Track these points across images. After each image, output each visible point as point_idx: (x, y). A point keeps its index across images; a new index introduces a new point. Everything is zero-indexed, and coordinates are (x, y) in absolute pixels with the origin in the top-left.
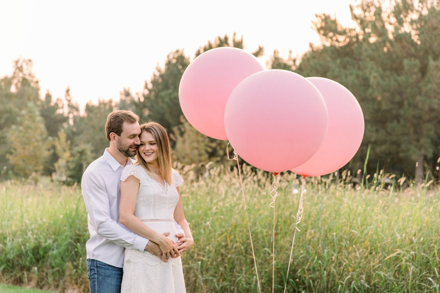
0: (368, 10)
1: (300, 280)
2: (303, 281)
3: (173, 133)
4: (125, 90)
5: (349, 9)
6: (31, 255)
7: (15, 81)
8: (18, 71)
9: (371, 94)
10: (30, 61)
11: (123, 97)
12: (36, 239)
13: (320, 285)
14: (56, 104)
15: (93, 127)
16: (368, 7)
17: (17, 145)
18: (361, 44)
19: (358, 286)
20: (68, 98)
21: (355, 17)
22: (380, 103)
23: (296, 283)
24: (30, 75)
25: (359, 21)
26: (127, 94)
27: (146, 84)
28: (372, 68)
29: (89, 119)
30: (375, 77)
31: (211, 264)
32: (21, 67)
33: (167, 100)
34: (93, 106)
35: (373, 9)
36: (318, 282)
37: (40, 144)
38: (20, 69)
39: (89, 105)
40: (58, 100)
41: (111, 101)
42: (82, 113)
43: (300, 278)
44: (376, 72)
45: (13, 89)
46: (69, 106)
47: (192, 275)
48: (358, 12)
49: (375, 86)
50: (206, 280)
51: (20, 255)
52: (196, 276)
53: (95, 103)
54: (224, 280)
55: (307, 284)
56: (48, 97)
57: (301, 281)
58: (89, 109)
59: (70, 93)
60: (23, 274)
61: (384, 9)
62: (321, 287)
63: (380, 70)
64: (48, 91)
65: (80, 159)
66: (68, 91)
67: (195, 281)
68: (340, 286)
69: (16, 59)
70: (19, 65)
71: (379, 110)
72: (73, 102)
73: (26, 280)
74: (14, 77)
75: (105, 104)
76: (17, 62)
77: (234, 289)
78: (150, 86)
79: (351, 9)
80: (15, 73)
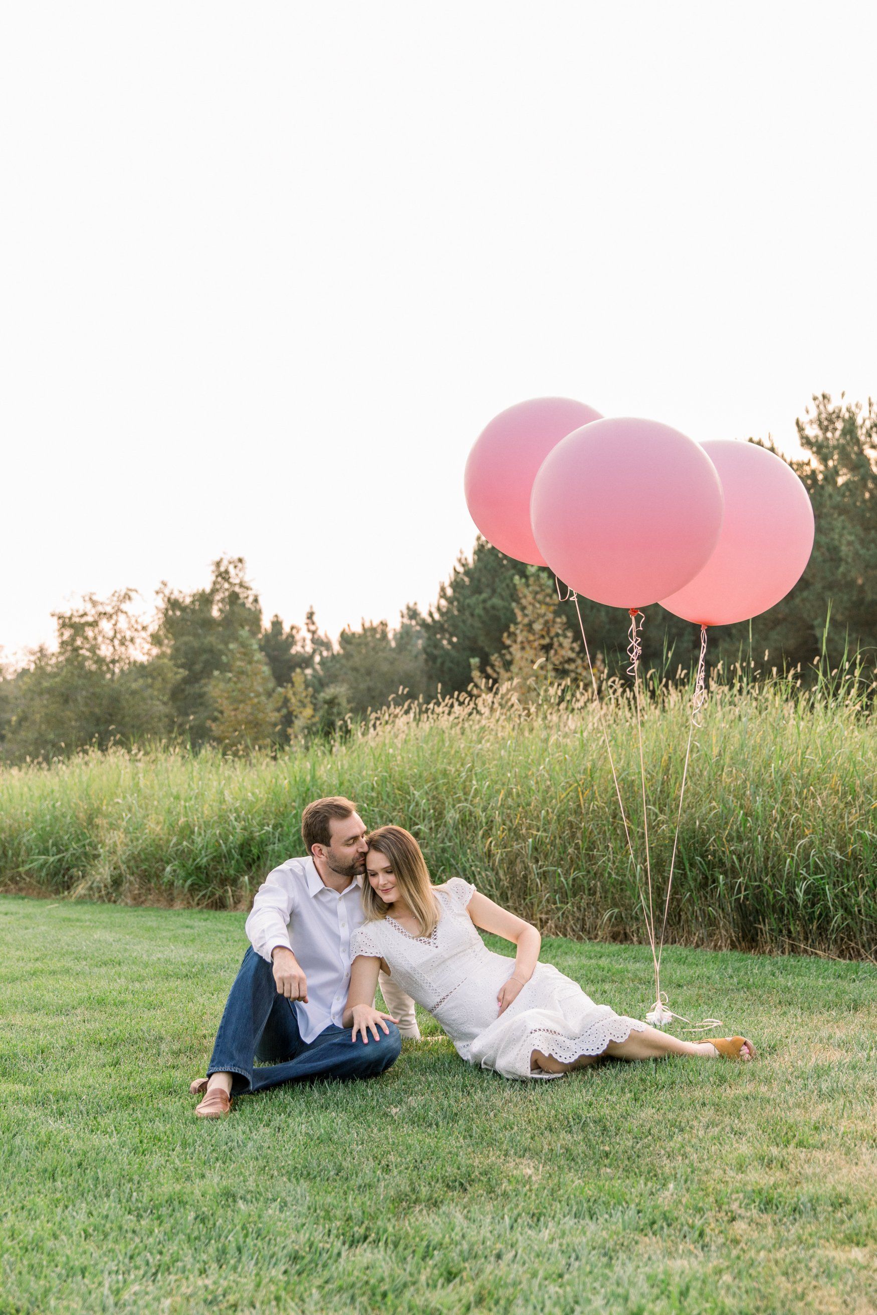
0: (830, 427)
1: (714, 856)
2: (721, 860)
3: (493, 666)
4: (408, 608)
5: (796, 429)
6: (236, 856)
7: (218, 597)
8: (220, 579)
9: (844, 575)
10: (240, 560)
11: (406, 621)
12: (245, 829)
13: (753, 866)
14: (291, 636)
15: (355, 669)
16: (831, 421)
17: (225, 704)
18: (822, 487)
19: (823, 860)
20: (312, 628)
21: (807, 442)
22: (861, 589)
23: (708, 863)
24: (241, 585)
25: (815, 449)
26: (413, 614)
27: (443, 589)
28: (844, 528)
29: (348, 656)
30: (850, 543)
31: (552, 843)
32: (227, 572)
33: (479, 611)
34: (353, 634)
35: (839, 425)
36: (748, 858)
37: (263, 698)
38: (224, 576)
39: (347, 631)
40: (292, 628)
41: (384, 624)
42: (336, 648)
43: (714, 854)
44: (850, 534)
45: (215, 613)
46: (313, 641)
47: (519, 867)
48: (813, 432)
49: (850, 560)
50: (544, 872)
51: (218, 858)
52: (526, 868)
53: (357, 629)
54: (578, 868)
55: (728, 865)
56: (277, 624)
57: (717, 859)
58: (346, 639)
59: (315, 618)
60: (226, 891)
61: (859, 421)
62: (755, 868)
63: (859, 530)
64: (276, 616)
65: (329, 713)
66: (310, 616)
67: (525, 877)
68: (789, 860)
69: (217, 559)
70: (222, 569)
71: (860, 602)
72: (321, 633)
73: (230, 901)
74: (214, 591)
75: (373, 630)
76: (218, 564)
77: (595, 885)
78: (449, 592)
79: (801, 429)
80: (215, 583)
